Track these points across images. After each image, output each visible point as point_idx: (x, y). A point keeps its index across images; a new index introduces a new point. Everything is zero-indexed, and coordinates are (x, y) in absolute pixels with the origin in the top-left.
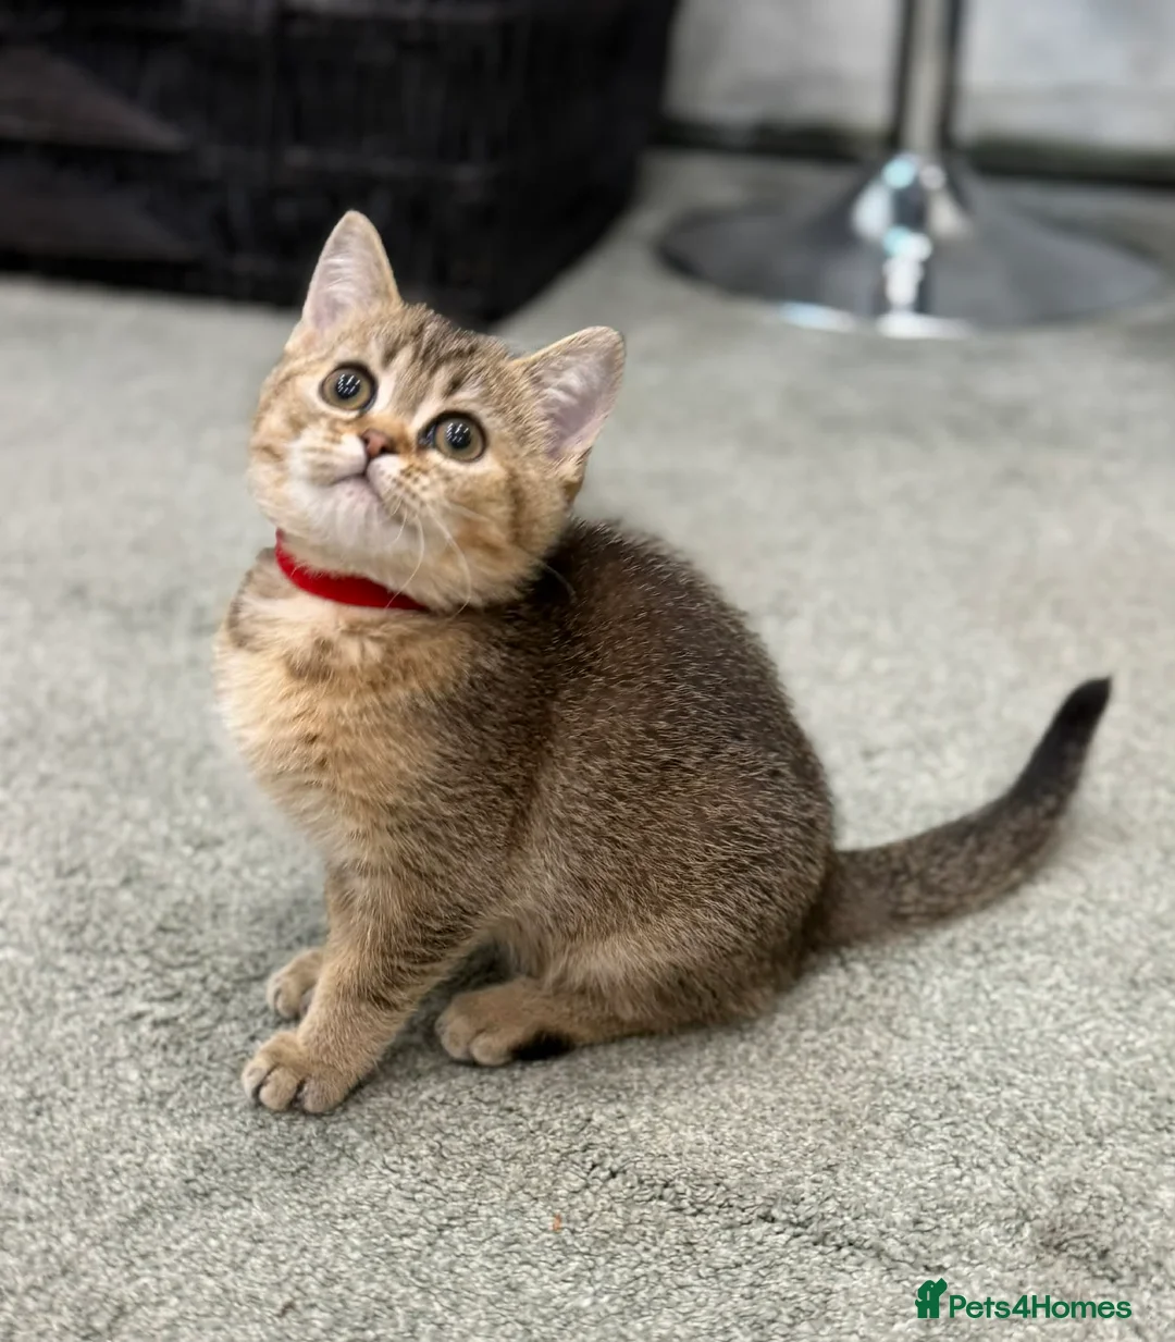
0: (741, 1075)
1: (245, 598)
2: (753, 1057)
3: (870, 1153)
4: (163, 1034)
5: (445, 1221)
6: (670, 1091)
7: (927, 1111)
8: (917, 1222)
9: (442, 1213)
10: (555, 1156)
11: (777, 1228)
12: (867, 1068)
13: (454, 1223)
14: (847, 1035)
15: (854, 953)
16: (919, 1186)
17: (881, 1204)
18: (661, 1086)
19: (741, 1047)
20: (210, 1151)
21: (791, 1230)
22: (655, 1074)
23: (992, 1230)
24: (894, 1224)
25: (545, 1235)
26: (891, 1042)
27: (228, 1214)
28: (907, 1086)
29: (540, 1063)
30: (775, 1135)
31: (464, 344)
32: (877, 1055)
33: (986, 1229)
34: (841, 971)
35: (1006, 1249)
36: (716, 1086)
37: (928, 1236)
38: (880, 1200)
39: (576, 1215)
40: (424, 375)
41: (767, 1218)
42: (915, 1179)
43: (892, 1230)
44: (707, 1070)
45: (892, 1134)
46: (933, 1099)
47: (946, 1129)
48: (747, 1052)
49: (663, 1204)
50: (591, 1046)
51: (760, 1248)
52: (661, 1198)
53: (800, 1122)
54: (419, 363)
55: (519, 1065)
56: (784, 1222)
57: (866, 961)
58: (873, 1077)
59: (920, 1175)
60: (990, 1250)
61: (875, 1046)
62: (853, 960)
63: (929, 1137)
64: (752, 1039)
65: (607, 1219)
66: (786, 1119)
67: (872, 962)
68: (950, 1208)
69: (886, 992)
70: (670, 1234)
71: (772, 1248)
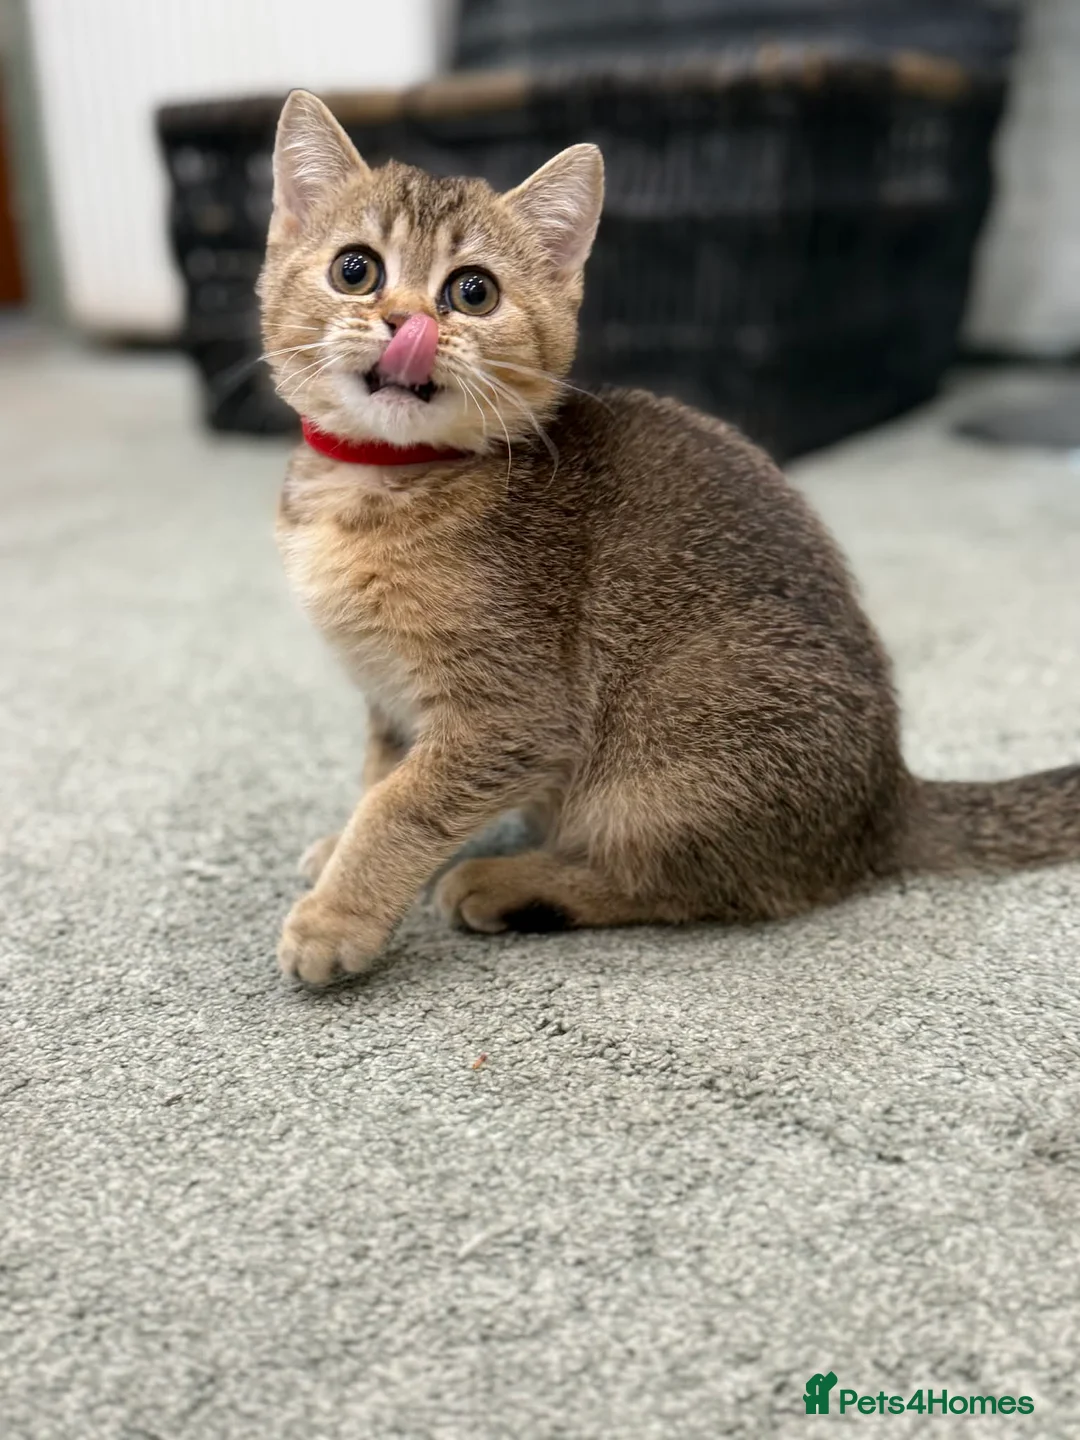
0: (744, 968)
1: (292, 483)
2: (766, 954)
3: (861, 1047)
4: (202, 887)
5: (368, 1049)
6: (660, 972)
7: (946, 1020)
8: (888, 1111)
9: (369, 1041)
10: (509, 1010)
11: (716, 1096)
12: (891, 977)
13: (377, 1052)
14: (879, 948)
15: (917, 881)
16: (906, 1084)
17: (852, 1093)
18: (651, 968)
19: (756, 946)
20: (186, 972)
21: (732, 1101)
22: (651, 956)
23: (978, 1132)
24: (858, 1112)
25: (462, 1072)
26: (930, 959)
27: (170, 1020)
28: (930, 995)
29: (536, 936)
30: (756, 1019)
31: (452, 195)
32: (908, 967)
33: (969, 1129)
34: (897, 897)
35: (989, 1152)
36: (710, 974)
37: (894, 1127)
38: (852, 1089)
39: (505, 1059)
40: (427, 240)
41: (710, 1085)
42: (904, 1076)
43: (854, 1117)
44: (707, 960)
45: (895, 1034)
46: (955, 1010)
47: (962, 1039)
48: (760, 950)
49: (602, 1061)
50: (594, 927)
51: (690, 1112)
52: (601, 1055)
53: (791, 1012)
54: (418, 229)
55: (513, 935)
56: (728, 1092)
57: (929, 890)
58: (895, 985)
59: (912, 1073)
60: (968, 1150)
61: (909, 959)
62: (914, 888)
63: (936, 1042)
64: (771, 940)
65: (535, 1068)
66: (776, 1008)
67: (935, 892)
68: (935, 1106)
69: (944, 918)
70: (596, 1089)
71: (701, 1114)
